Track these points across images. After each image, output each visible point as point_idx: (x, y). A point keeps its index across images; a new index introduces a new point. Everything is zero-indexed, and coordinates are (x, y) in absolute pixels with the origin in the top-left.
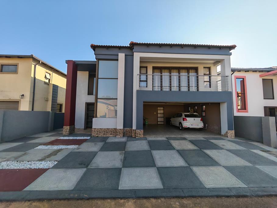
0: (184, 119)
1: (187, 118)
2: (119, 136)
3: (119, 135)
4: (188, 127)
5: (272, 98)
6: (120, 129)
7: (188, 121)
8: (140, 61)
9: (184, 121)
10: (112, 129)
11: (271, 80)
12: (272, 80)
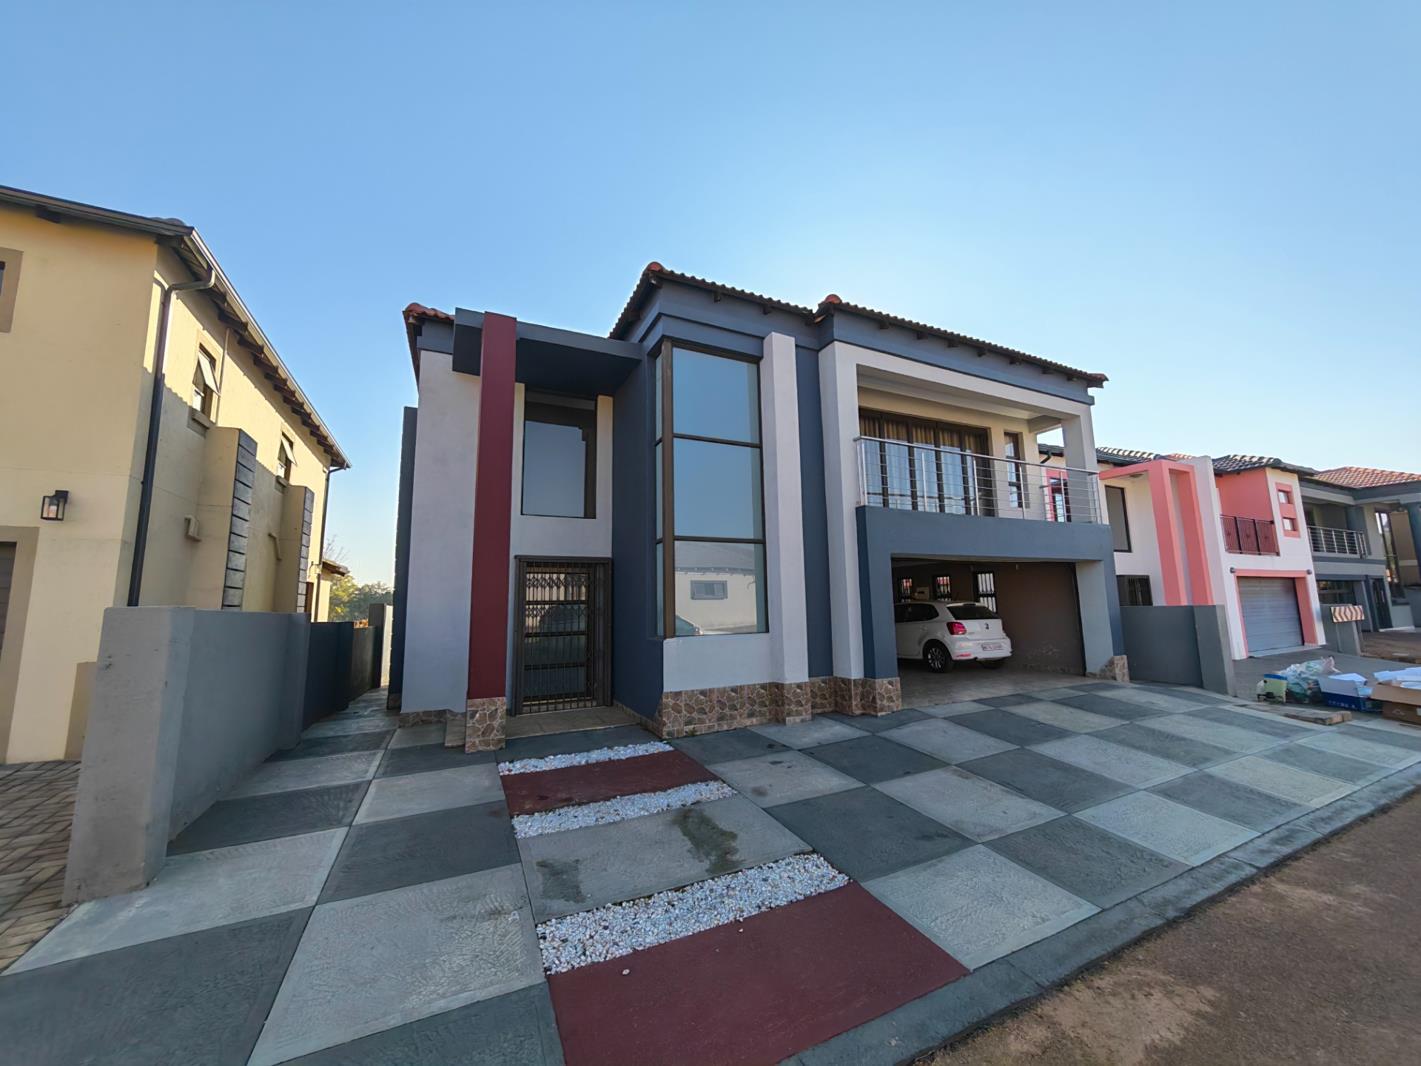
0: (952, 628)
1: (965, 623)
2: (798, 719)
3: (798, 713)
4: (972, 657)
5: (1127, 549)
6: (799, 686)
7: (971, 633)
8: (858, 387)
9: (955, 636)
10: (751, 688)
11: (1119, 491)
12: (1122, 490)
